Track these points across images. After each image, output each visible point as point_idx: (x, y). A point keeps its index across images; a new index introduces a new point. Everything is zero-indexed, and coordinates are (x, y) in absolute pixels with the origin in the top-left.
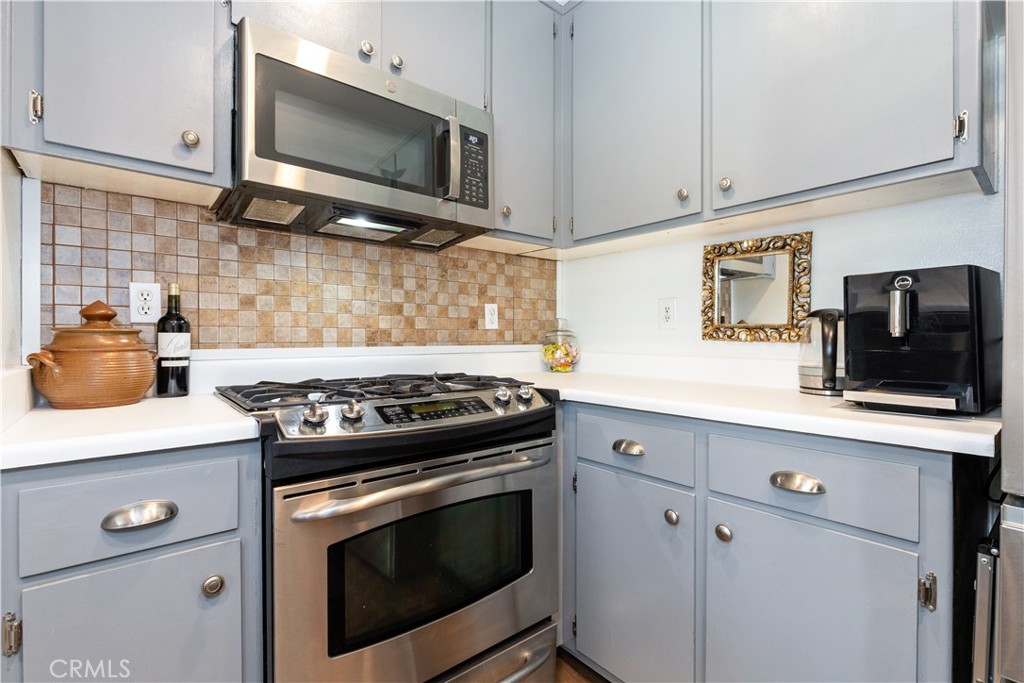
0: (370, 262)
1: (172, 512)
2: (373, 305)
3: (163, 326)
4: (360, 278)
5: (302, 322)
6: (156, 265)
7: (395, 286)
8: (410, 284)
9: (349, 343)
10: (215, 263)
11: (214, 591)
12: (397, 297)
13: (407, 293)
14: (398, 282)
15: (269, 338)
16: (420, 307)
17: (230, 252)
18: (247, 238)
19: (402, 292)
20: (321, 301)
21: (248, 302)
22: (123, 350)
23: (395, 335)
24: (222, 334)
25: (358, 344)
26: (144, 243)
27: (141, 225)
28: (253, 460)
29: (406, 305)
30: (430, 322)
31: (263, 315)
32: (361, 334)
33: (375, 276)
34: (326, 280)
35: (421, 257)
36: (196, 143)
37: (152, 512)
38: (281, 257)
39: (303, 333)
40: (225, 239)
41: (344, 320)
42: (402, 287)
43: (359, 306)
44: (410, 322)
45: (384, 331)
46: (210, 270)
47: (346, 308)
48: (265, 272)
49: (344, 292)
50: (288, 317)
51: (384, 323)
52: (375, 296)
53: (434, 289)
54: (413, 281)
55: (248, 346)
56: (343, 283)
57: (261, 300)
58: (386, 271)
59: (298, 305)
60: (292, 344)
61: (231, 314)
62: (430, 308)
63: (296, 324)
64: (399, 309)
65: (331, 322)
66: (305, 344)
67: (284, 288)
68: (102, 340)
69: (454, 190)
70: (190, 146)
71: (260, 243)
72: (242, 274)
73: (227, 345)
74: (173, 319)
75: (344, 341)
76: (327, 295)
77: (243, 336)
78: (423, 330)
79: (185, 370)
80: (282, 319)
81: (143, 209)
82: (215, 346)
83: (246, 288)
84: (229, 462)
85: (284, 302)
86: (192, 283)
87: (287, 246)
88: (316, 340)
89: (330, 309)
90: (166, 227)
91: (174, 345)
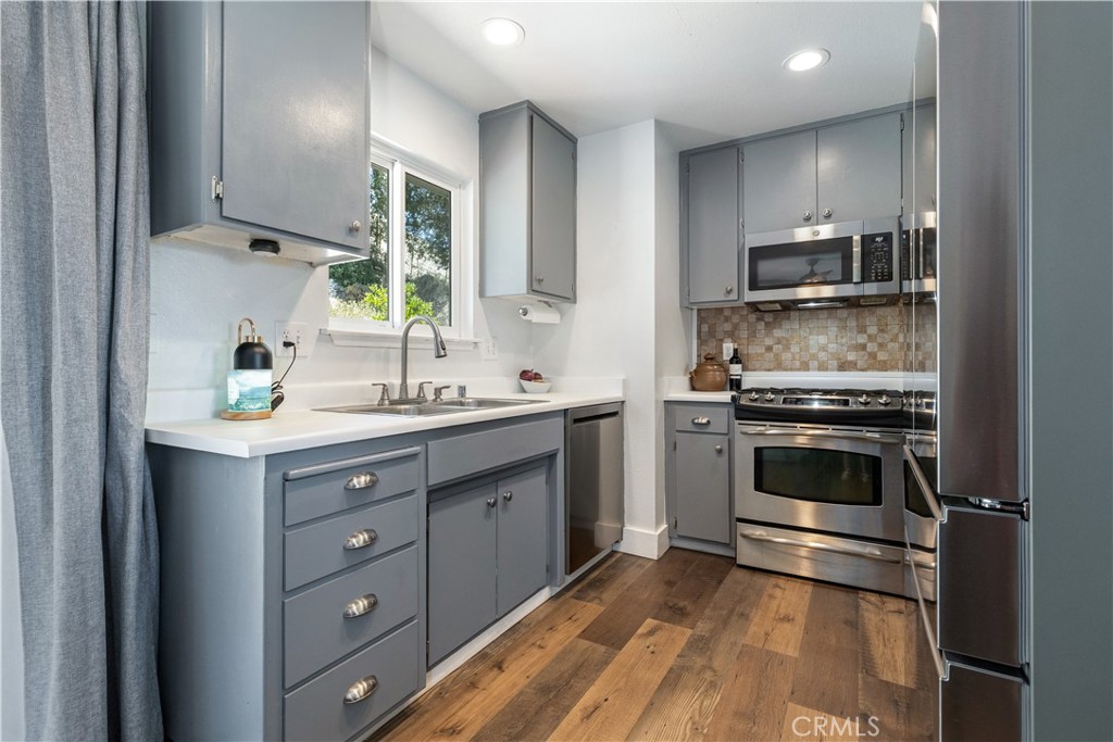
0: (840, 319)
1: (709, 422)
2: (842, 345)
3: (731, 361)
4: (833, 330)
5: (797, 357)
6: (732, 335)
7: (860, 332)
8: (872, 330)
9: (826, 369)
10: (755, 332)
11: (720, 452)
12: (862, 339)
13: (869, 336)
14: (862, 329)
15: (779, 366)
16: (881, 345)
17: (761, 326)
18: (769, 318)
19: (865, 336)
20: (807, 347)
21: (769, 349)
22: (714, 370)
23: (860, 363)
24: (758, 366)
25: (832, 370)
26: (727, 327)
27: (727, 319)
28: (732, 411)
29: (869, 345)
30: (891, 354)
31: (776, 355)
32: (835, 363)
33: (845, 328)
34: (810, 333)
35: (880, 311)
36: (731, 290)
37: (704, 421)
38: (786, 325)
39: (798, 364)
40: (759, 319)
41: (822, 356)
42: (865, 332)
43: (832, 347)
44: (873, 356)
45: (851, 362)
46: (753, 334)
47: (824, 349)
48: (778, 333)
49: (822, 340)
50: (789, 355)
51: (851, 357)
52: (844, 340)
53: (896, 330)
54: (876, 328)
55: (769, 370)
56: (822, 334)
57: (776, 347)
58: (852, 323)
59: (795, 349)
60: (791, 370)
61: (762, 355)
62: (890, 345)
63: (794, 359)
64: (864, 347)
65: (814, 357)
66: (799, 370)
67: (787, 340)
68: (710, 368)
69: (856, 277)
70: (729, 292)
71: (775, 319)
72: (767, 335)
73: (760, 370)
74: (736, 359)
75: (822, 367)
76: (811, 342)
77: (767, 366)
78: (885, 362)
79: (740, 380)
80: (786, 356)
81: (727, 313)
82: (755, 370)
83: (768, 341)
84: (725, 410)
85: (787, 348)
86: (745, 342)
87: (789, 318)
88: (805, 367)
89: (813, 351)
90: (736, 319)
91: (736, 369)
